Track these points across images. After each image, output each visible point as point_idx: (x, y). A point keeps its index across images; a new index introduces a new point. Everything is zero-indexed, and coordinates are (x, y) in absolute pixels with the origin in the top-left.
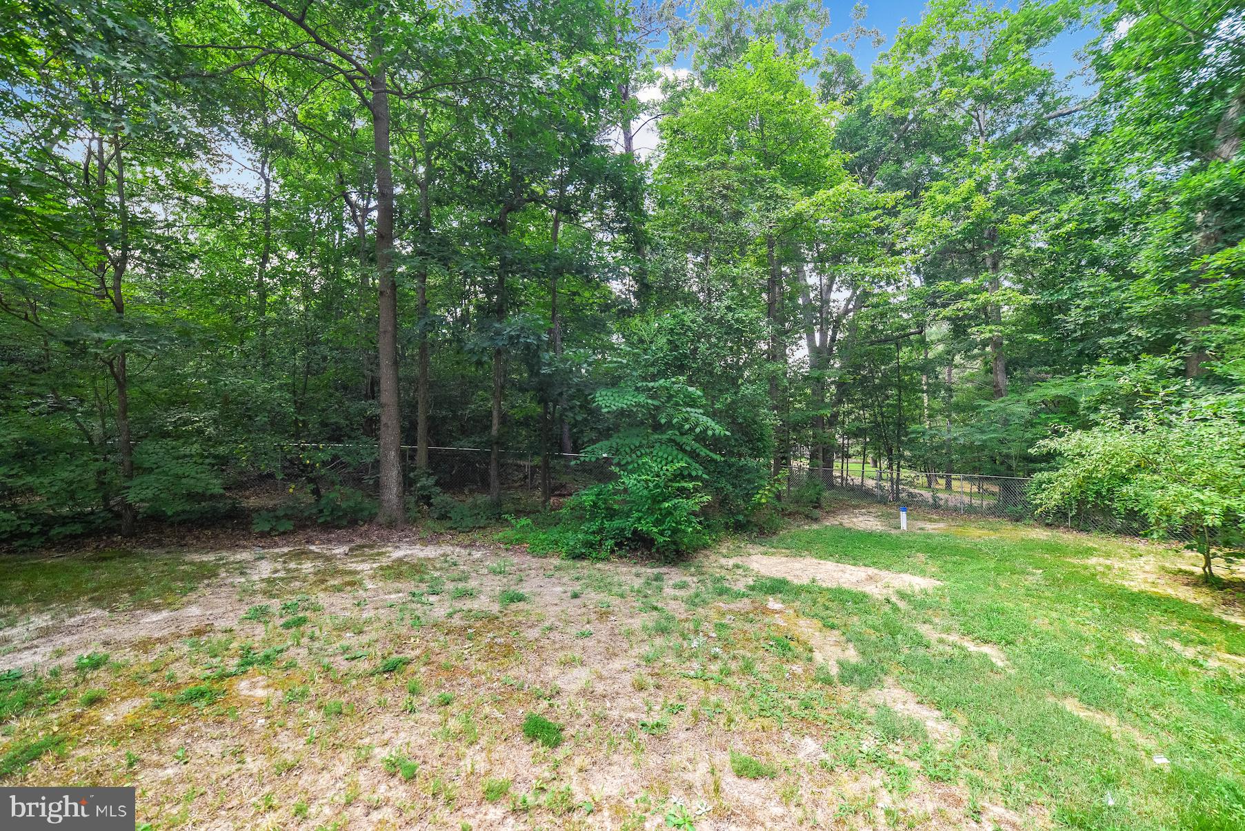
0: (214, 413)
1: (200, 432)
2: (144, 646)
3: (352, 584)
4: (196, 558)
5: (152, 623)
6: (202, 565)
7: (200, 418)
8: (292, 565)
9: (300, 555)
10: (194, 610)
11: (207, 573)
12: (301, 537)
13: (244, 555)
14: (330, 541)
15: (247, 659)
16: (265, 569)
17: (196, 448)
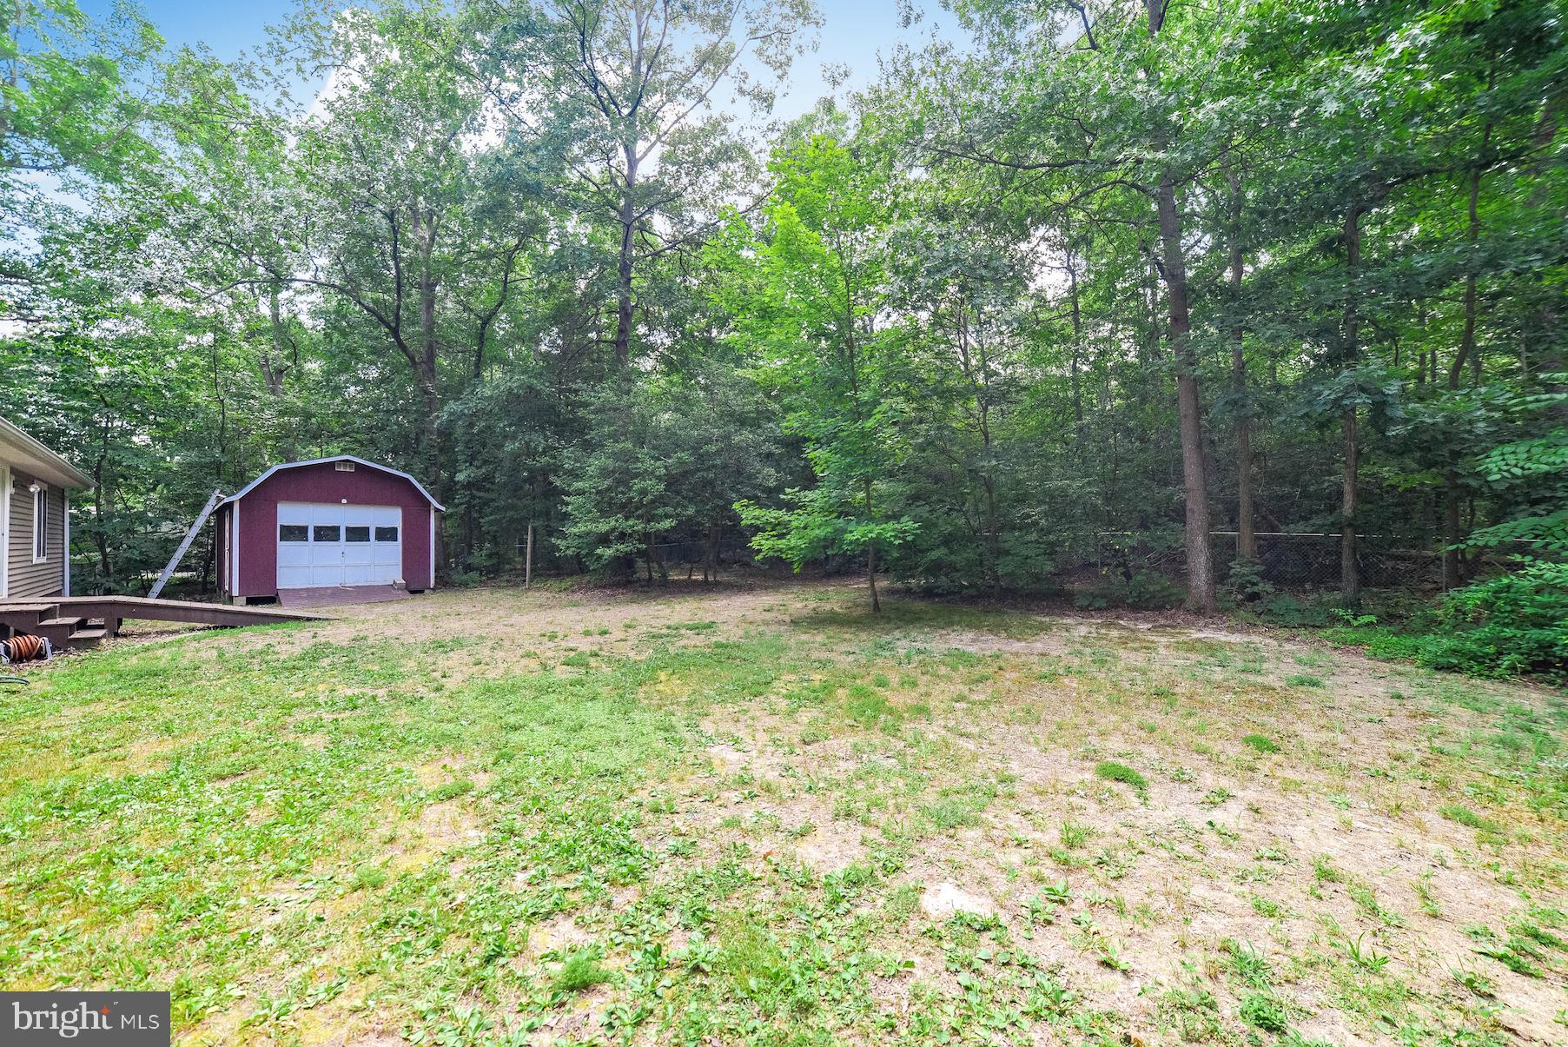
0: (1044, 507)
1: (1035, 524)
2: (1017, 654)
3: (1148, 648)
4: (1038, 618)
5: (1018, 646)
6: (1041, 623)
7: (1036, 512)
8: (1103, 631)
9: (1109, 626)
10: (1039, 645)
11: (1045, 628)
12: (1114, 614)
13: (1069, 621)
14: (1137, 619)
15: (1068, 670)
16: (1083, 630)
17: (1034, 536)
